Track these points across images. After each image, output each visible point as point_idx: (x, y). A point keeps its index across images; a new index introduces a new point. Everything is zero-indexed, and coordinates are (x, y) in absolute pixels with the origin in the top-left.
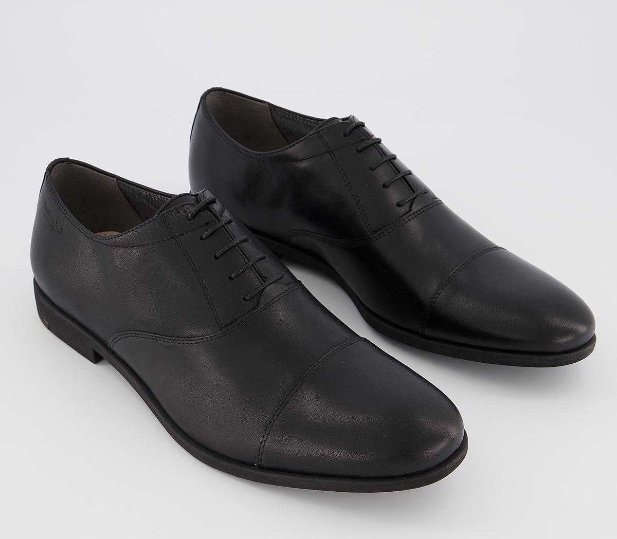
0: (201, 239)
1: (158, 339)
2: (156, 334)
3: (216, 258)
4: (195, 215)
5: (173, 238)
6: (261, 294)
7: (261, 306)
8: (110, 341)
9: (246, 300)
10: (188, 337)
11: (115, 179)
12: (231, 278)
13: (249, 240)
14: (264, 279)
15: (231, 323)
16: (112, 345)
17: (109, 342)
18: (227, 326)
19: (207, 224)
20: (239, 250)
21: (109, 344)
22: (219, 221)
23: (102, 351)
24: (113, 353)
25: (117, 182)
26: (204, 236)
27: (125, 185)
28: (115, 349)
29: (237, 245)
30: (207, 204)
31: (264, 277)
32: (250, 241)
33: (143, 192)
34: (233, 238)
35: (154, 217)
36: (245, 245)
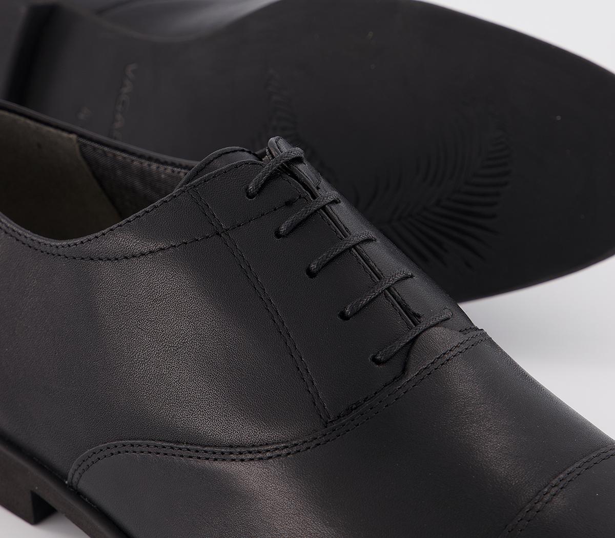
0: (278, 235)
1: (185, 453)
2: (178, 442)
3: (311, 274)
4: (263, 186)
5: (218, 234)
6: (411, 348)
7: (411, 375)
8: (74, 466)
9: (378, 362)
10: (253, 446)
11: (73, 137)
12: (343, 316)
13: (375, 240)
14: (415, 317)
15: (349, 410)
16: (77, 476)
17: (71, 471)
18: (339, 417)
19: (289, 204)
20: (359, 257)
21: (70, 476)
22: (314, 197)
23: (52, 493)
24: (78, 495)
25: (78, 141)
26: (283, 229)
27: (95, 149)
28: (84, 486)
29: (354, 246)
30: (286, 162)
31: (414, 314)
32: (378, 241)
33: (133, 161)
34: (345, 232)
35: (174, 193)
36: (369, 248)
